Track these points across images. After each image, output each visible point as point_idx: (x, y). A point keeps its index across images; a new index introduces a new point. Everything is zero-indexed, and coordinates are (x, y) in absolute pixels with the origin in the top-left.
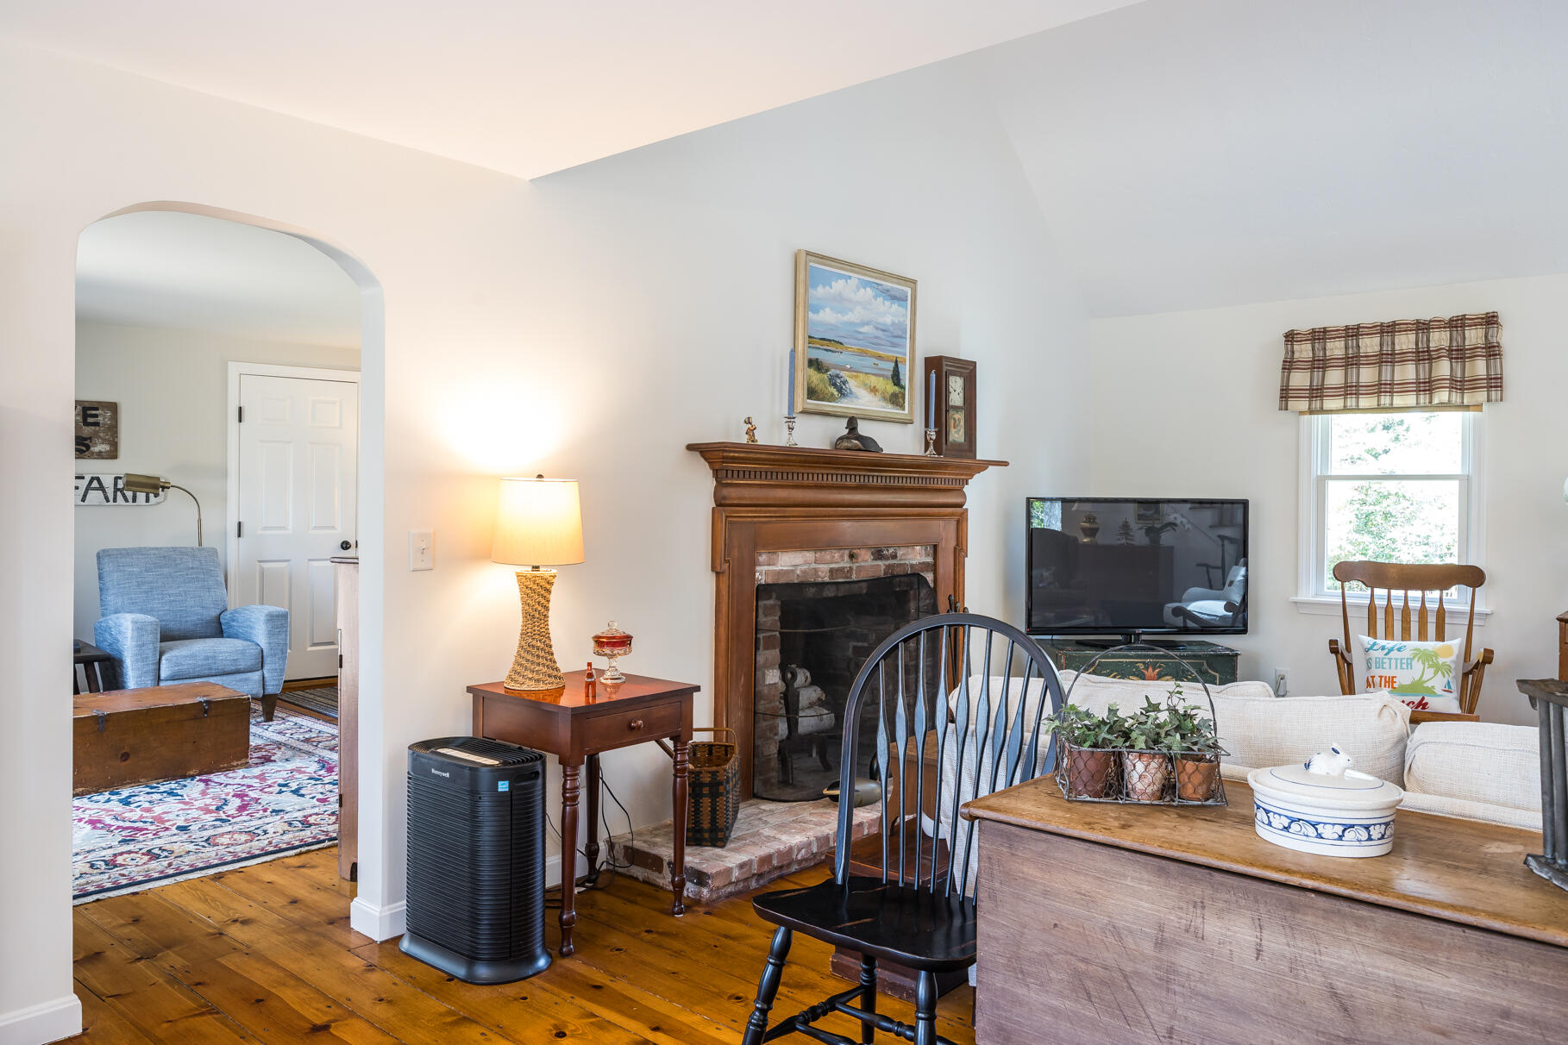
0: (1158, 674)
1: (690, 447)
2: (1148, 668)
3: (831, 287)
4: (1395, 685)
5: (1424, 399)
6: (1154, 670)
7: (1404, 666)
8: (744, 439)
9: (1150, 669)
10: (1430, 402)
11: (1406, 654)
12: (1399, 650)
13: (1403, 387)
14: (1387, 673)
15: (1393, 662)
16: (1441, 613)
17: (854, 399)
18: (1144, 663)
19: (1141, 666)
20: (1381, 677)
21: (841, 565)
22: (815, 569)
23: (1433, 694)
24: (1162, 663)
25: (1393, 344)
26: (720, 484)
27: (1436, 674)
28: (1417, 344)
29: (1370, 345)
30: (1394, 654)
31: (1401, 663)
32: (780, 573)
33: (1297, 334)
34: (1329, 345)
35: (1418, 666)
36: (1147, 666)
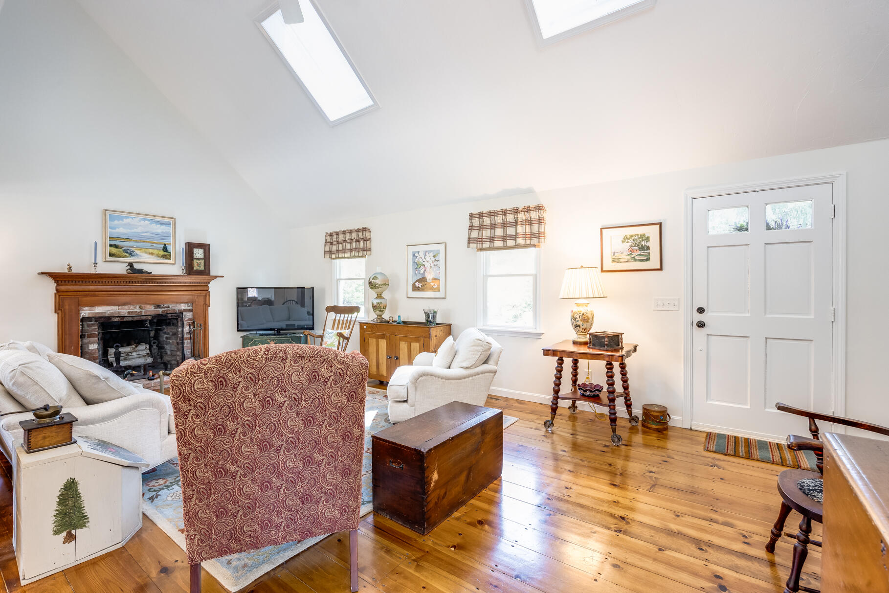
1: (39, 274)
3: (123, 221)
8: (66, 271)
17: (139, 257)
19: (269, 341)
21: (136, 310)
22: (119, 312)
26: (58, 285)
32: (96, 313)
36: (271, 341)
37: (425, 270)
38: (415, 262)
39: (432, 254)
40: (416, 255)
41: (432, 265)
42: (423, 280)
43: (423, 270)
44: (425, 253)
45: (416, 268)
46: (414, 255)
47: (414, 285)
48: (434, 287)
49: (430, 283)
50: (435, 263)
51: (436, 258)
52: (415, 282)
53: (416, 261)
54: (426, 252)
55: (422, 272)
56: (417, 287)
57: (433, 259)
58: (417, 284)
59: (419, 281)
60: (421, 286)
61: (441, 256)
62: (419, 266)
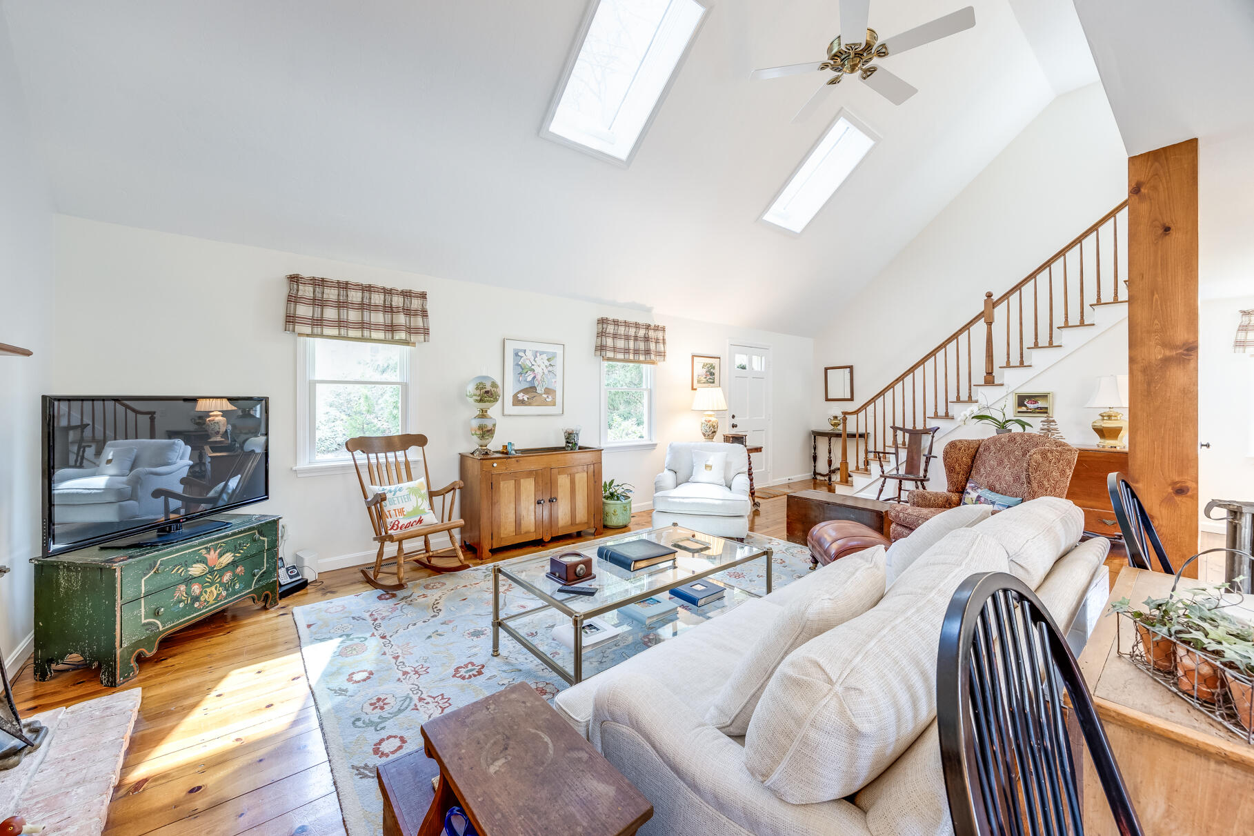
0: (219, 554)
2: (210, 551)
4: (405, 513)
5: (389, 336)
6: (215, 551)
7: (407, 500)
9: (212, 552)
10: (393, 338)
11: (405, 492)
12: (400, 490)
13: (377, 327)
14: (398, 506)
15: (400, 499)
16: (407, 464)
18: (206, 548)
20: (395, 510)
23: (425, 513)
24: (221, 543)
25: (370, 298)
27: (423, 500)
28: (385, 301)
29: (355, 296)
30: (398, 494)
31: (405, 499)
33: (301, 278)
34: (327, 291)
35: (413, 498)
37: (534, 377)
38: (518, 365)
39: (545, 357)
40: (520, 354)
41: (546, 371)
42: (531, 389)
43: (532, 376)
44: (535, 355)
45: (521, 374)
46: (516, 355)
47: (515, 396)
48: (547, 400)
49: (541, 395)
50: (550, 368)
51: (551, 363)
52: (518, 393)
53: (520, 363)
54: (537, 352)
55: (529, 379)
56: (520, 401)
57: (547, 363)
58: (521, 396)
59: (525, 391)
60: (528, 398)
61: (559, 361)
62: (525, 371)
